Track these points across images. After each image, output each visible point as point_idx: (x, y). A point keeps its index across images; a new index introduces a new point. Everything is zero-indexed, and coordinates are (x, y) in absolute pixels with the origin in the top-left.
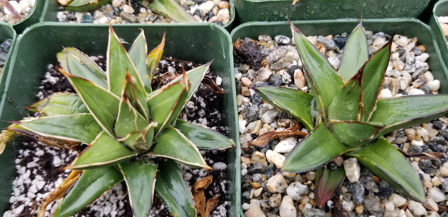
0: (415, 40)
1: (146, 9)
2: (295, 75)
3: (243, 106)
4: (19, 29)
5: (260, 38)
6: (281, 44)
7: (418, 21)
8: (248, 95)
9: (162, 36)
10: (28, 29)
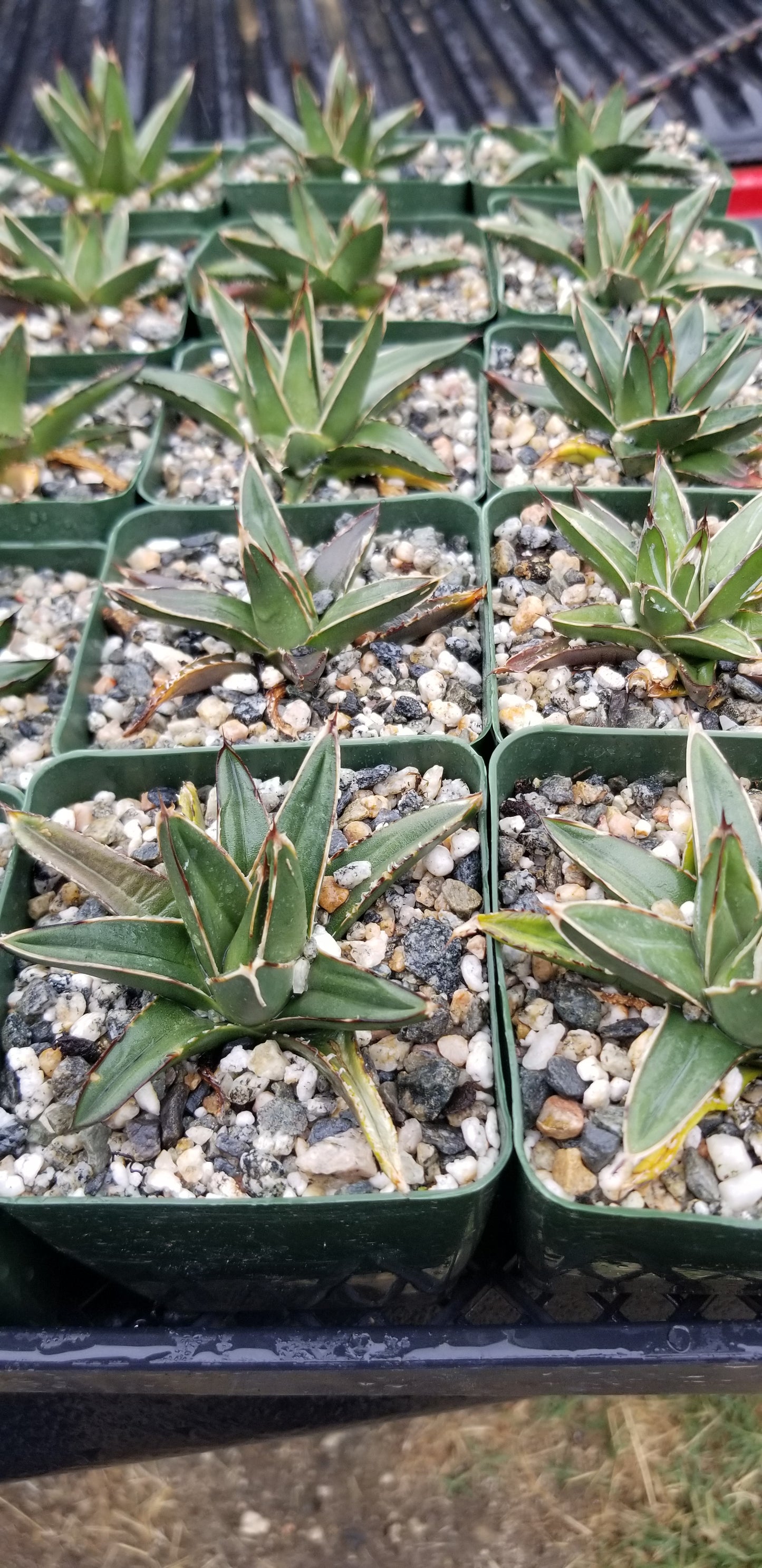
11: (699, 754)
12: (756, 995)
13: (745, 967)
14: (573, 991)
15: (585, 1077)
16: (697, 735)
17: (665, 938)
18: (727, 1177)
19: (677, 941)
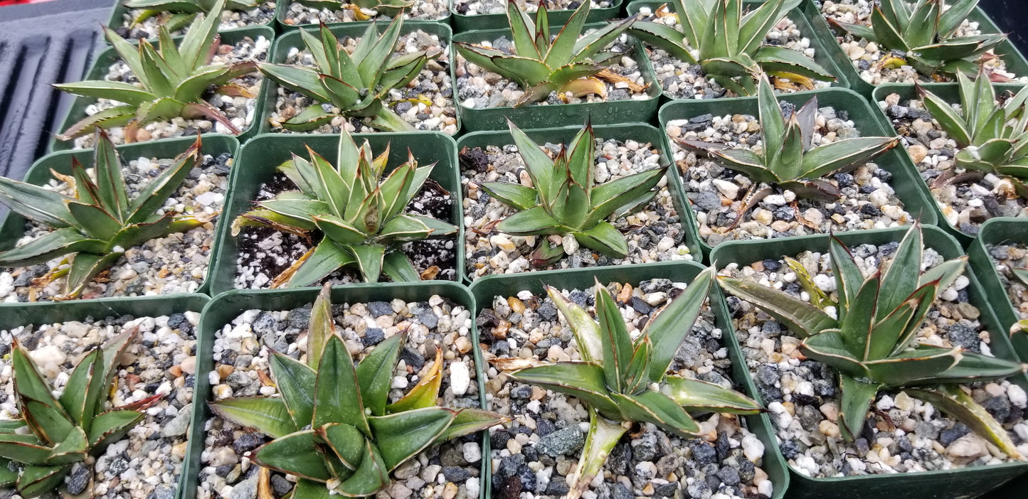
0: (649, 145)
1: (368, 127)
2: (521, 176)
3: (470, 208)
4: (242, 139)
5: (488, 148)
6: (509, 152)
7: (647, 125)
8: (475, 197)
9: (387, 145)
10: (250, 140)
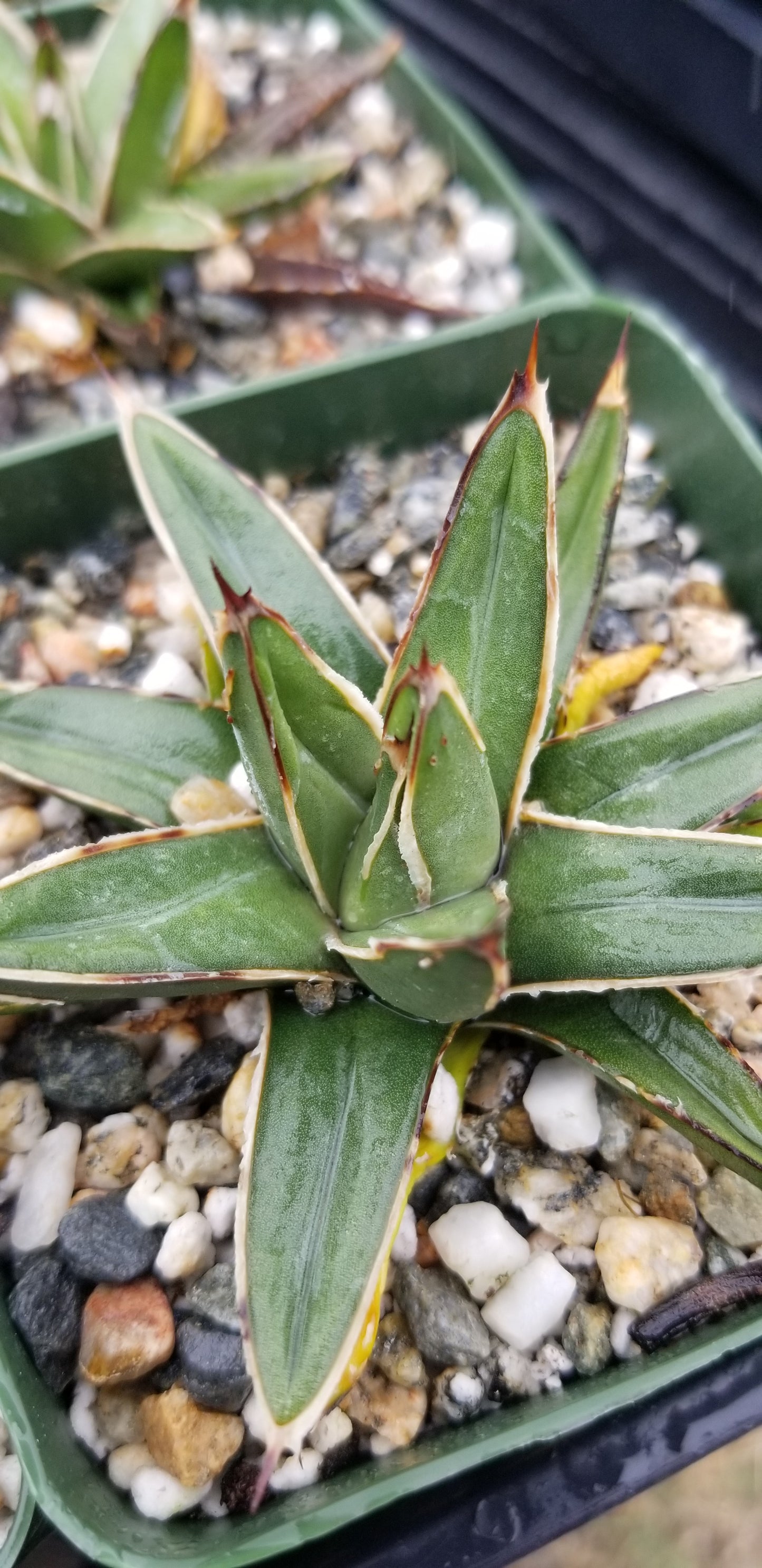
11: (154, 457)
12: (435, 966)
13: (388, 871)
14: (67, 1046)
15: (148, 1220)
16: (138, 418)
17: (211, 874)
18: (491, 1294)
19: (238, 866)
